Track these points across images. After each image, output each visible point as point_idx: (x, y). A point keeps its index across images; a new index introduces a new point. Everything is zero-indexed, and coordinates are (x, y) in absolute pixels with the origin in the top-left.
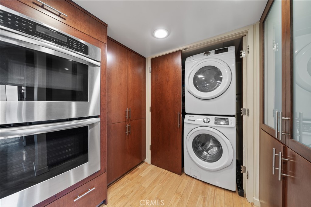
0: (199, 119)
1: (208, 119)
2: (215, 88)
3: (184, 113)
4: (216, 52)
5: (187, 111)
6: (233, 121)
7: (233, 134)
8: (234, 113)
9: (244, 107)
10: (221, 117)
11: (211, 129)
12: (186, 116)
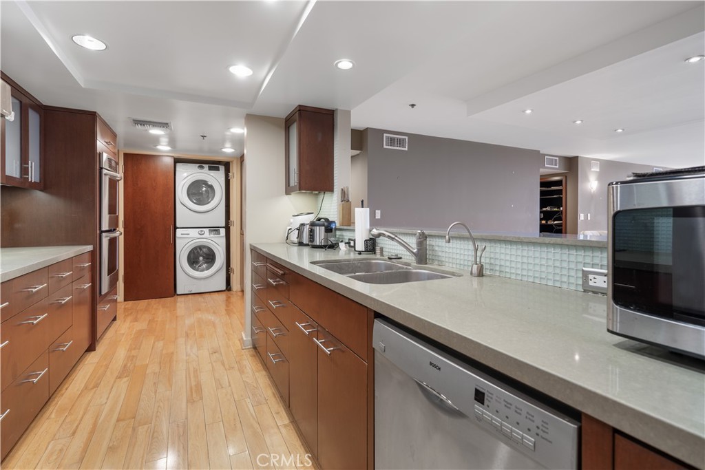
0: (194, 233)
1: (202, 231)
2: (209, 202)
3: (175, 228)
4: (210, 169)
5: (178, 225)
6: (223, 231)
7: (223, 241)
8: (224, 225)
9: (231, 219)
10: (215, 230)
11: (205, 240)
12: (177, 230)
